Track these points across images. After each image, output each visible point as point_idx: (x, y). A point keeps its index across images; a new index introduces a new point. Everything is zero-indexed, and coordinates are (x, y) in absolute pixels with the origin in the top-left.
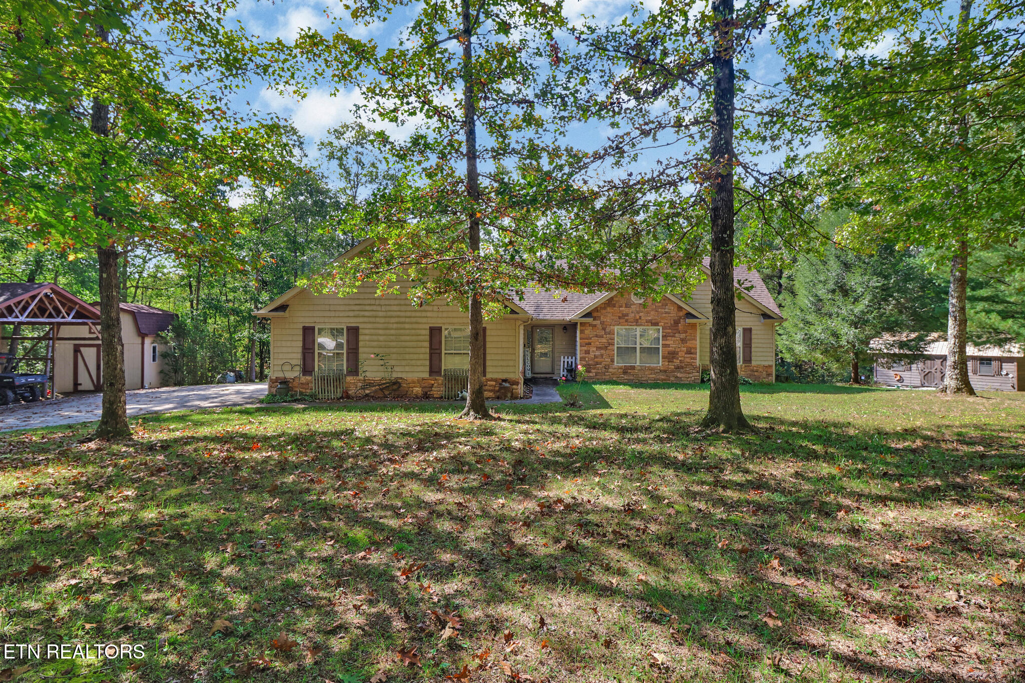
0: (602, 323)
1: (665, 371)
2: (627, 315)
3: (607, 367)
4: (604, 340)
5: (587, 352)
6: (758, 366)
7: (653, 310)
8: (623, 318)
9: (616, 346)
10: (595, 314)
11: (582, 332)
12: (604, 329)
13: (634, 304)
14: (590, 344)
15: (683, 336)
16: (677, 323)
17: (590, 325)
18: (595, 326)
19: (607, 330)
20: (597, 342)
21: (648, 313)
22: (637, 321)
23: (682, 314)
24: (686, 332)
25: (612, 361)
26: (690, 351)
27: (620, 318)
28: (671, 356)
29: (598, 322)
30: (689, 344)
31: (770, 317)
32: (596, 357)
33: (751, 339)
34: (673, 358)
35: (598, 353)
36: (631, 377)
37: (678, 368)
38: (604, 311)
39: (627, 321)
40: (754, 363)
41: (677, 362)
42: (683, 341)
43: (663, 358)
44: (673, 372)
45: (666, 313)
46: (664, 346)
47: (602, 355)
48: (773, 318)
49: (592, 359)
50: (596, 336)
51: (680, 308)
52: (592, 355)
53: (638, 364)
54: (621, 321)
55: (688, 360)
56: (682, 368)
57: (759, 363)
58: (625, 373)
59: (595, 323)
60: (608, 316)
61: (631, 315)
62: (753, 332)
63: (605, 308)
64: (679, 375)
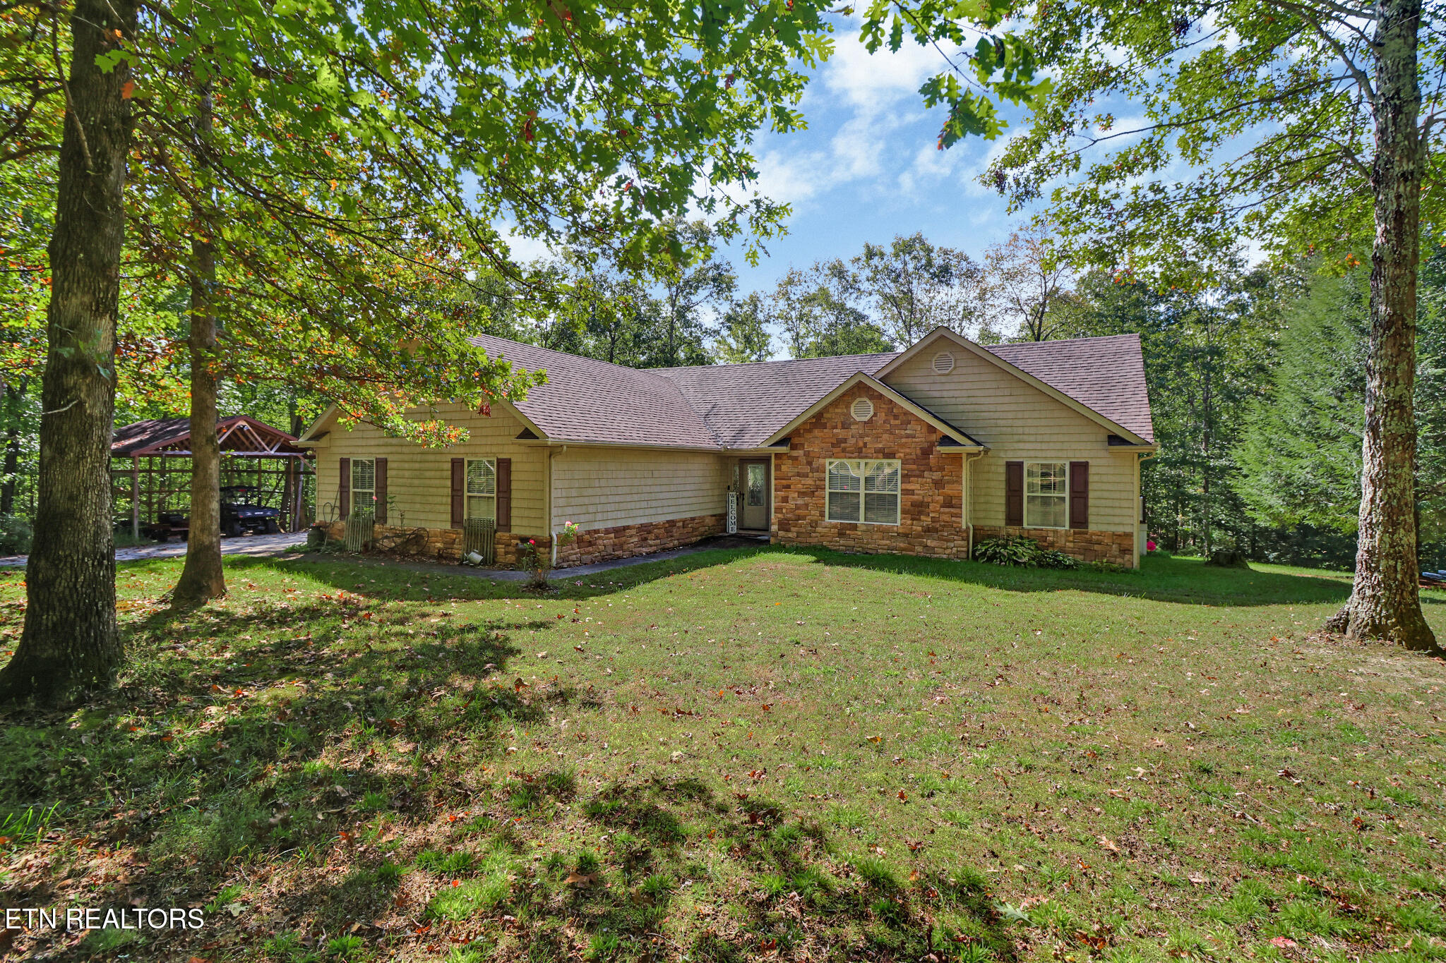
0: (807, 454)
1: (906, 535)
2: (845, 441)
3: (814, 524)
4: (809, 481)
5: (785, 499)
6: (1101, 533)
7: (886, 431)
8: (838, 447)
9: (827, 490)
10: (796, 440)
11: (778, 468)
12: (810, 463)
13: (856, 423)
14: (788, 487)
15: (937, 475)
16: (926, 452)
17: (790, 458)
18: (796, 458)
19: (814, 465)
20: (800, 484)
21: (878, 437)
22: (860, 451)
23: (934, 437)
24: (941, 469)
25: (822, 515)
26: (951, 503)
27: (833, 445)
28: (916, 510)
29: (801, 452)
30: (948, 490)
31: (1123, 442)
32: (798, 507)
33: (1086, 483)
34: (920, 513)
35: (800, 502)
36: (852, 543)
37: (928, 530)
38: (808, 436)
39: (844, 450)
40: (1092, 528)
41: (926, 520)
42: (938, 484)
43: (903, 512)
44: (921, 536)
45: (908, 436)
46: (905, 492)
47: (807, 505)
48: (1131, 444)
49: (792, 511)
50: (799, 475)
51: (932, 429)
52: (791, 504)
53: (862, 521)
54: (835, 450)
55: (946, 518)
56: (936, 530)
57: (1104, 528)
58: (841, 534)
59: (795, 453)
60: (814, 443)
61: (852, 441)
62: (1092, 470)
63: (810, 431)
64: (929, 543)
